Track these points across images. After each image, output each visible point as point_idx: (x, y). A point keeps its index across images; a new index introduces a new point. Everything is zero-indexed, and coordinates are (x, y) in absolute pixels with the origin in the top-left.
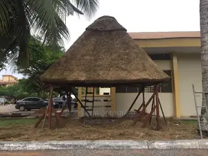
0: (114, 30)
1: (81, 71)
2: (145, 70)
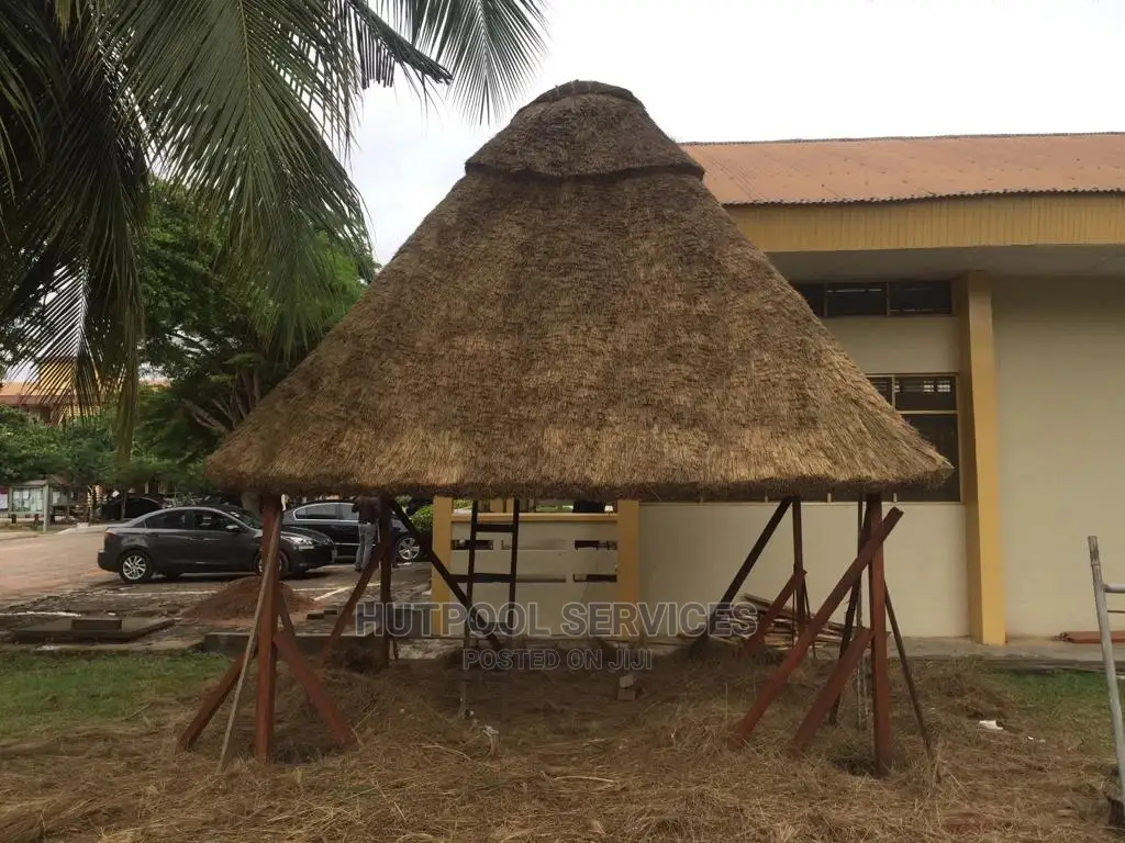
0: (628, 174)
1: (436, 427)
2: (806, 422)
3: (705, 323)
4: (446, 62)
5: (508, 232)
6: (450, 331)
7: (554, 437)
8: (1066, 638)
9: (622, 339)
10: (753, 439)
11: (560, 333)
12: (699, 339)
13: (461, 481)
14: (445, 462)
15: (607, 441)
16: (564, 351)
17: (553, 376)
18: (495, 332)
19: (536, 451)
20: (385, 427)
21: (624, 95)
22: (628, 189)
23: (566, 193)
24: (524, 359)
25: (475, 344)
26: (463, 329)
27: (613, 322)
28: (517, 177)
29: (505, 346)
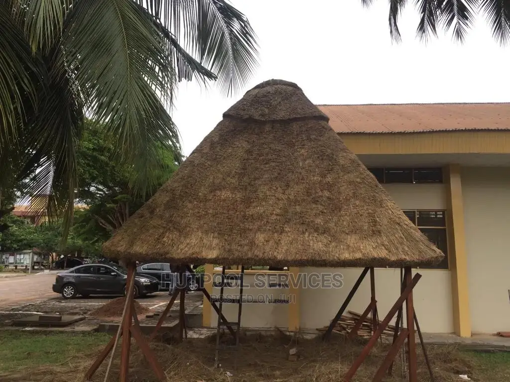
0: (296, 120)
1: (206, 232)
2: (376, 233)
3: (329, 187)
4: (214, 71)
5: (241, 145)
6: (215, 188)
7: (261, 237)
8: (500, 335)
9: (292, 193)
10: (352, 240)
11: (263, 190)
12: (326, 193)
13: (217, 257)
14: (210, 248)
15: (285, 239)
16: (265, 199)
17: (260, 210)
18: (234, 189)
19: (252, 244)
20: (183, 231)
21: (294, 86)
22: (295, 127)
23: (267, 128)
24: (247, 202)
25: (225, 194)
26: (220, 188)
27: (288, 186)
28: (246, 121)
29: (239, 196)
